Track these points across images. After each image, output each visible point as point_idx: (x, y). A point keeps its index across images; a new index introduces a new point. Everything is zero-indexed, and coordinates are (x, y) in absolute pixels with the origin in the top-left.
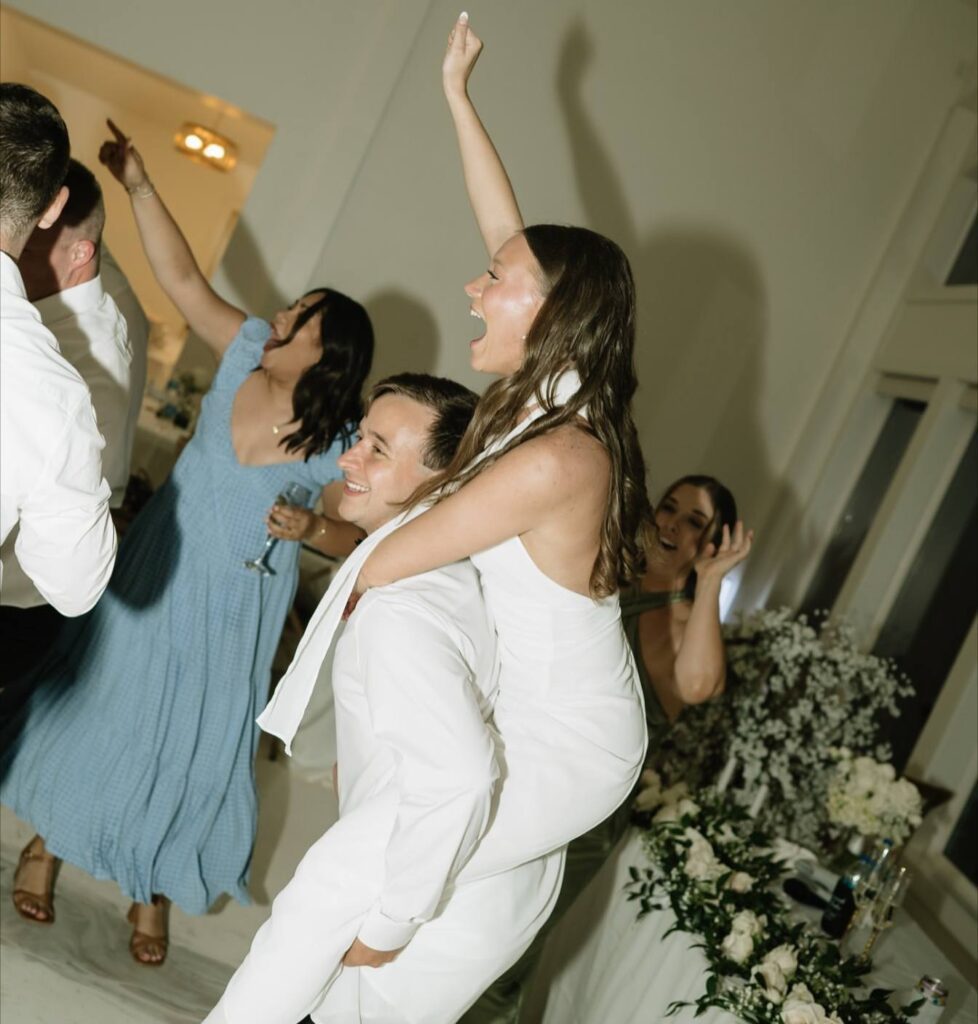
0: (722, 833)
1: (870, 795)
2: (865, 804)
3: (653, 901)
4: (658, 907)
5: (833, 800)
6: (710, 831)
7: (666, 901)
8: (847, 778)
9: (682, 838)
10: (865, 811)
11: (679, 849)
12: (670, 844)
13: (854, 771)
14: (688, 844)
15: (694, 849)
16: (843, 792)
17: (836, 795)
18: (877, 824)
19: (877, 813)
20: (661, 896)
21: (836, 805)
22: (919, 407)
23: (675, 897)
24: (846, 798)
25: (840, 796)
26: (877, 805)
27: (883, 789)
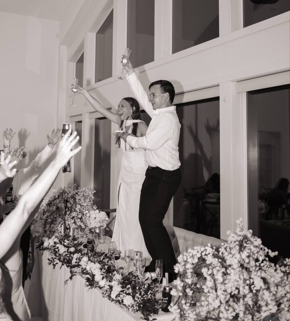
0: (65, 242)
1: (95, 218)
2: (95, 220)
3: (55, 263)
4: (57, 263)
5: (88, 223)
6: (63, 243)
7: (58, 261)
8: (89, 217)
9: (56, 247)
10: (96, 222)
11: (57, 250)
12: (54, 250)
13: (90, 215)
14: (58, 248)
15: (59, 248)
16: (90, 221)
17: (88, 222)
18: (99, 224)
19: (98, 221)
20: (57, 261)
21: (89, 224)
22: (81, 122)
23: (59, 259)
24: (91, 221)
25: (89, 222)
26: (98, 219)
27: (97, 216)
